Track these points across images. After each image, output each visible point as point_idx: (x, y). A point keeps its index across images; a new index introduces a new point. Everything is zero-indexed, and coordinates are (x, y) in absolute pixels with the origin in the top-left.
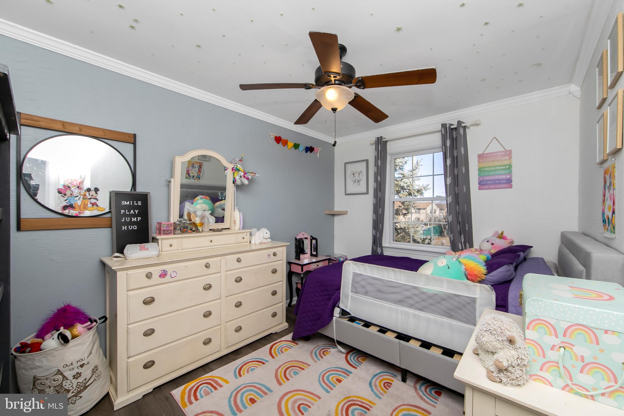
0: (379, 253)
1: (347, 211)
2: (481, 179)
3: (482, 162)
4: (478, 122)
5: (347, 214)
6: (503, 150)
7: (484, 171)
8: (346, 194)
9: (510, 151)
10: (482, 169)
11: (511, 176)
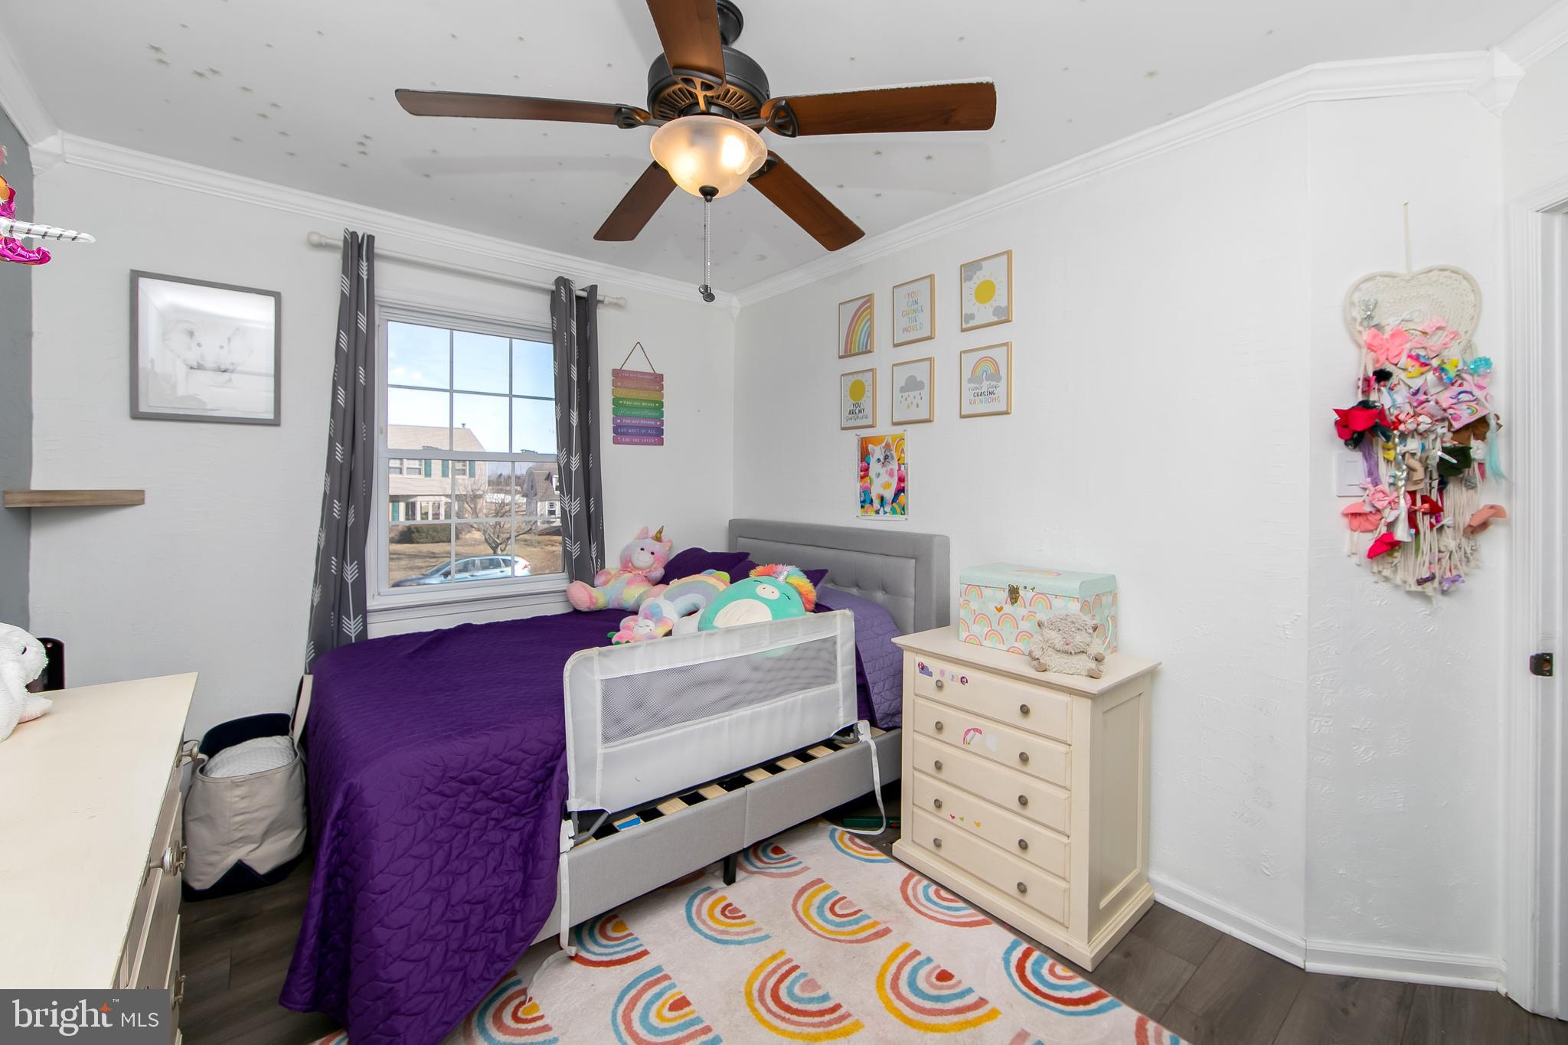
0: (353, 636)
1: (142, 492)
2: (619, 421)
3: (620, 387)
4: (622, 302)
5: (141, 502)
6: (652, 372)
7: (623, 406)
8: (136, 415)
9: (661, 377)
10: (621, 402)
11: (662, 422)
